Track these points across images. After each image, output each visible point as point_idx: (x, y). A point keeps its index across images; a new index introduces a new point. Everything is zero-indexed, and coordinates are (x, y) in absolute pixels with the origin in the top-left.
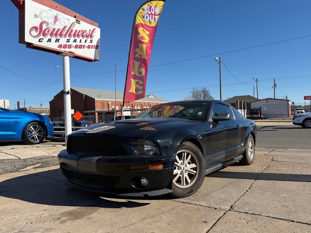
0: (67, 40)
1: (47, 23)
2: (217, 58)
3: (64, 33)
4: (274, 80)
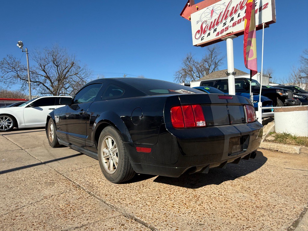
0: (224, 24)
1: (206, 21)
3: (220, 21)
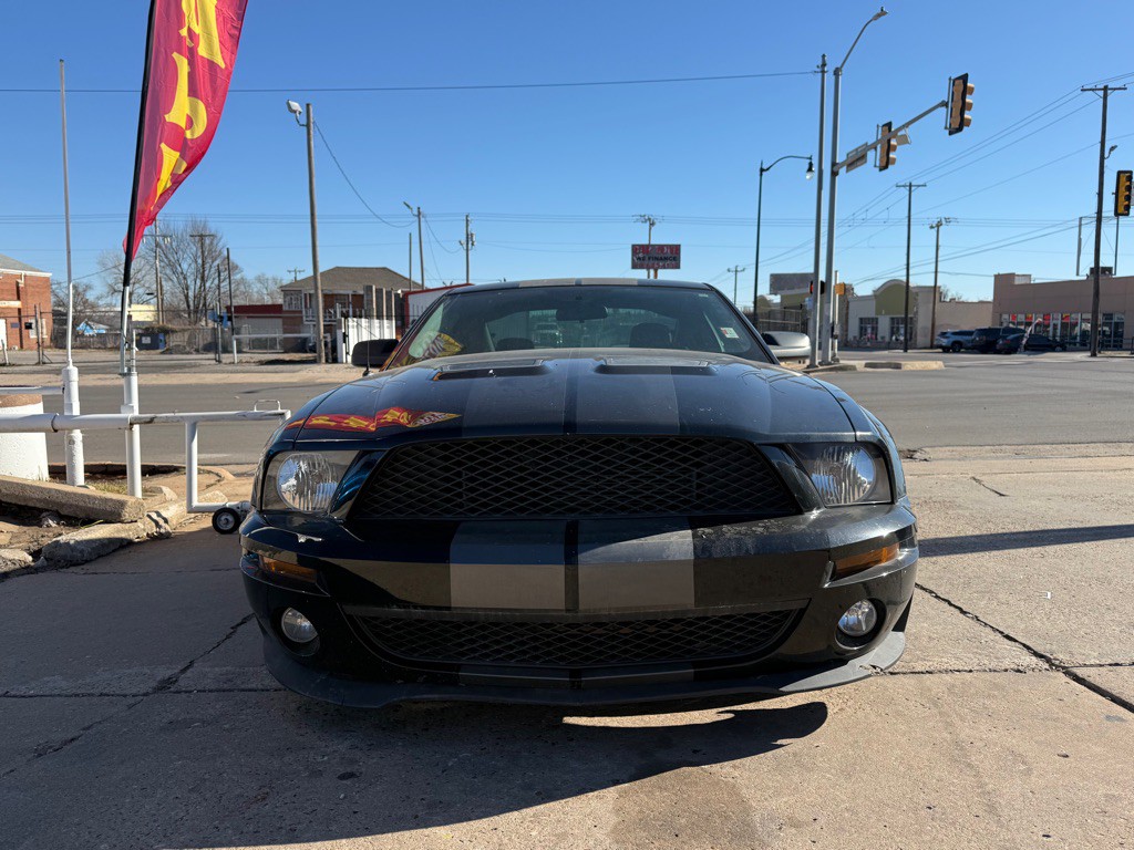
2: (295, 105)
4: (467, 221)
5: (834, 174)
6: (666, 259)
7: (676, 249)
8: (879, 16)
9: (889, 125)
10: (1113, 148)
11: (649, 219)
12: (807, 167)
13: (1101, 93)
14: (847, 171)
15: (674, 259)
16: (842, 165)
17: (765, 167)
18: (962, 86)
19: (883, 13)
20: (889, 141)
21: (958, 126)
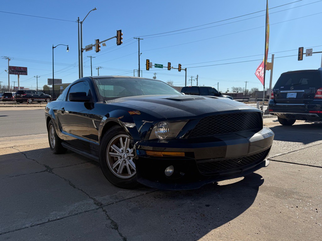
5: (82, 51)
6: (22, 72)
7: (26, 69)
8: (94, 10)
9: (98, 40)
10: (141, 54)
11: (8, 58)
12: (67, 48)
13: (138, 39)
14: (86, 51)
15: (25, 72)
16: (84, 49)
17: (54, 47)
18: (119, 33)
19: (95, 9)
20: (99, 45)
21: (119, 43)
